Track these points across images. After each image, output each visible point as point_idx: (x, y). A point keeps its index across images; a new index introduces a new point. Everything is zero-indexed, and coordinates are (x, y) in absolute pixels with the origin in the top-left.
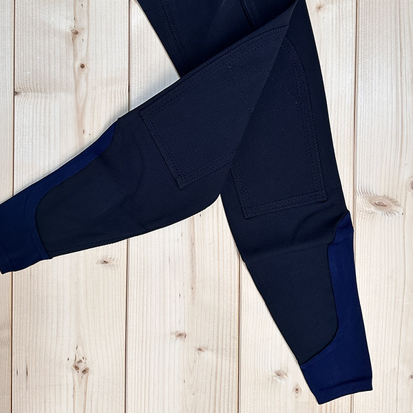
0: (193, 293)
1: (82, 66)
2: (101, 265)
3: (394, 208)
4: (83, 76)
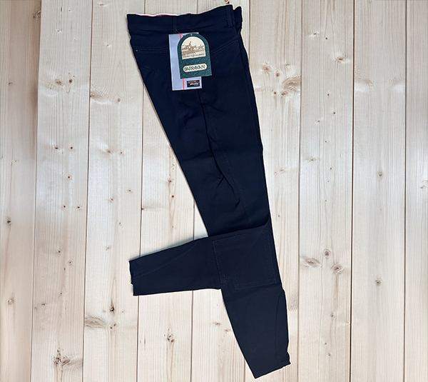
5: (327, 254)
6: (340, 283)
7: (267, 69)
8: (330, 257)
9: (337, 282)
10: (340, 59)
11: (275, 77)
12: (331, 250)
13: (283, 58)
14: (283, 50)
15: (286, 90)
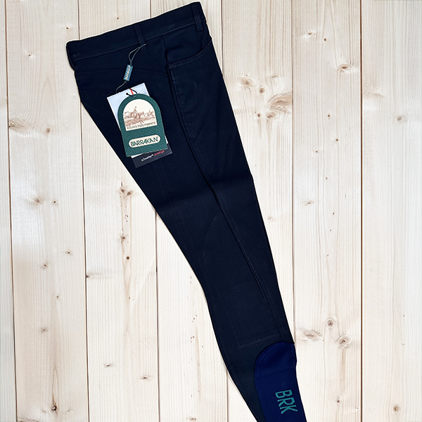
0: (200, 394)
1: (128, 258)
2: (142, 380)
3: (318, 337)
4: (128, 264)
5: (330, 324)
6: (347, 360)
7: (247, 83)
8: (334, 327)
9: (343, 358)
10: (344, 68)
11: (258, 93)
12: (335, 318)
13: (268, 68)
14: (268, 56)
15: (274, 111)
